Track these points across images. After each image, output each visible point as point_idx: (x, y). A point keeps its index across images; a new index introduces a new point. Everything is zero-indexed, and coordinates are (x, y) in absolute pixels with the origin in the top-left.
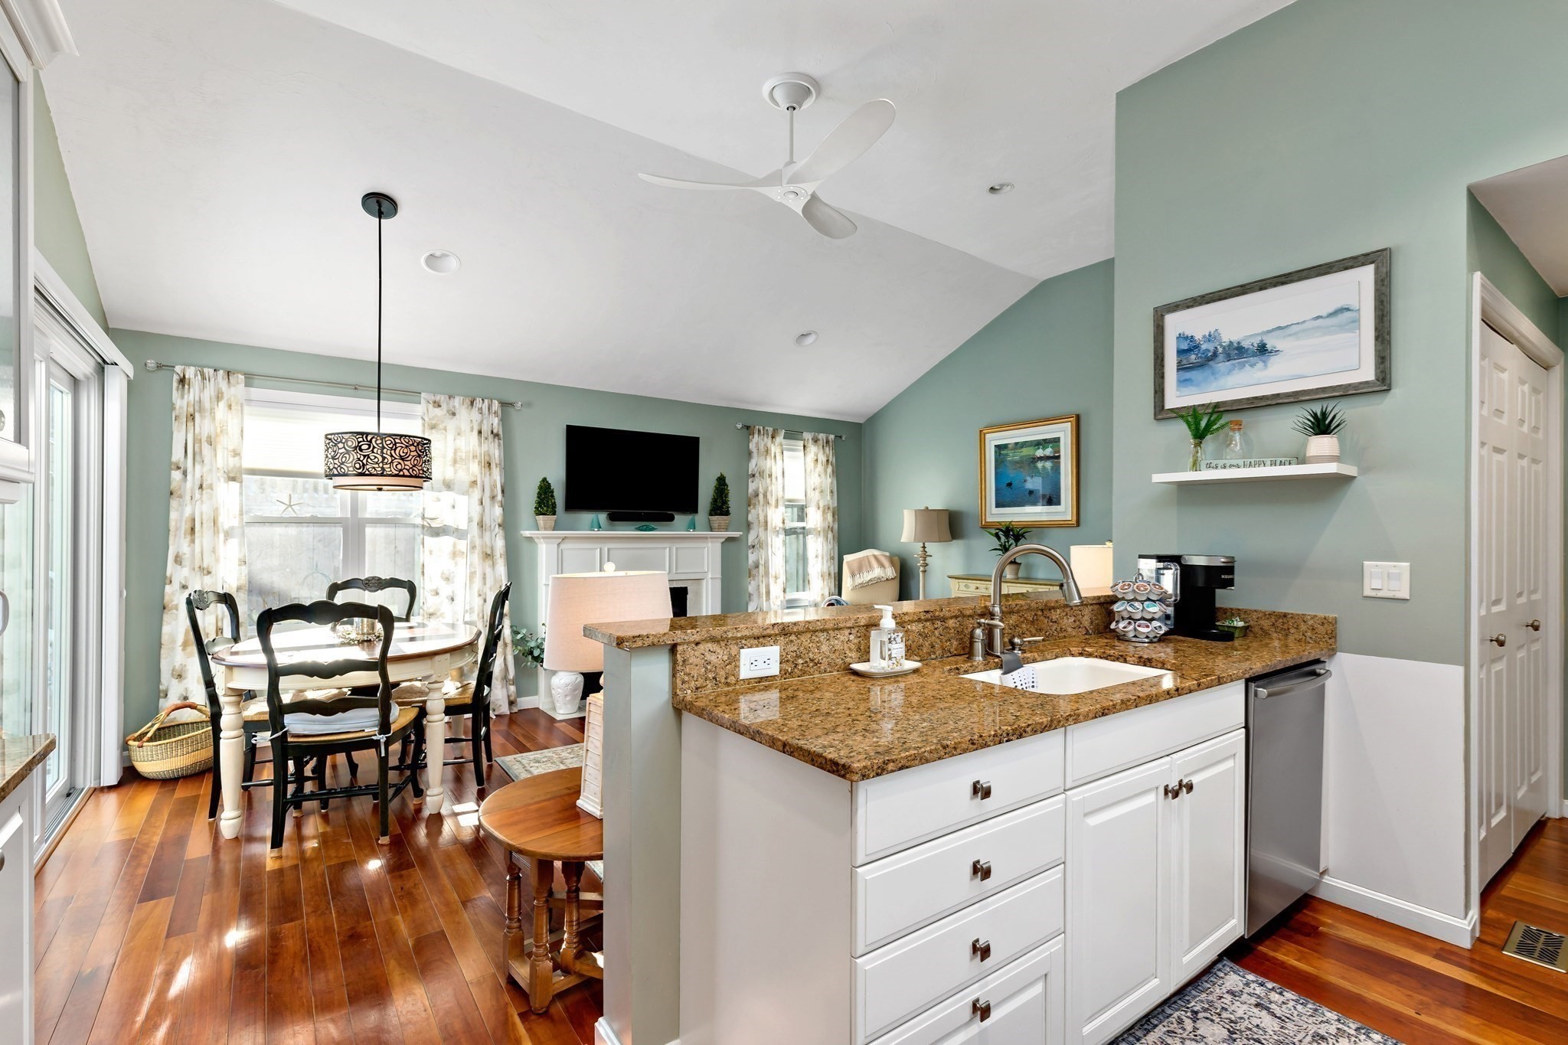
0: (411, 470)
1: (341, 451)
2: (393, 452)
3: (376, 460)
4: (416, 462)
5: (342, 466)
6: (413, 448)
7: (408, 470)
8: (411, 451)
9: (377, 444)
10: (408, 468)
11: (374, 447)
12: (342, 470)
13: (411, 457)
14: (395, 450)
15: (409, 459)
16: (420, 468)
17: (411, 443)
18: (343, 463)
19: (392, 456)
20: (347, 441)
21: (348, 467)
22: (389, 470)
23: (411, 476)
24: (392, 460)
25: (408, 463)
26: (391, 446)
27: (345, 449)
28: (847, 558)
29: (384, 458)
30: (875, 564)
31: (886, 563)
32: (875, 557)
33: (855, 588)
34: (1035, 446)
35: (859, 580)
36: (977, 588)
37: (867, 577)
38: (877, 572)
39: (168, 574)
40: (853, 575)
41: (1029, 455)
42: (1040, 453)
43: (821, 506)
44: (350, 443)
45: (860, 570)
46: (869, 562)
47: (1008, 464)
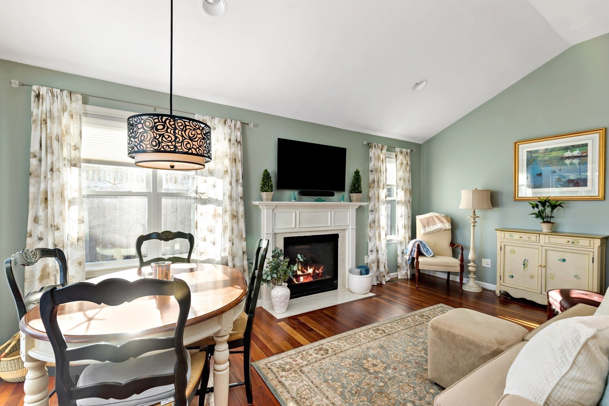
0: (197, 150)
1: (140, 131)
2: (183, 133)
3: (170, 139)
4: (201, 143)
5: (141, 144)
6: (199, 132)
7: (196, 150)
8: (197, 134)
9: (171, 125)
10: (195, 147)
11: (168, 128)
12: (141, 147)
13: (197, 138)
14: (185, 131)
15: (196, 140)
16: (204, 149)
17: (197, 127)
18: (141, 141)
19: (182, 136)
20: (145, 122)
21: (146, 145)
22: (180, 148)
23: (197, 155)
24: (183, 140)
25: (195, 143)
26: (182, 127)
27: (144, 129)
28: (419, 218)
29: (176, 138)
30: (437, 221)
31: (445, 221)
32: (437, 217)
33: (425, 234)
34: (564, 150)
35: (428, 230)
36: (521, 237)
37: (433, 228)
38: (439, 225)
39: (29, 230)
40: (424, 227)
41: (559, 156)
42: (568, 154)
43: (404, 188)
44: (147, 124)
45: (428, 224)
46: (433, 219)
47: (538, 162)
